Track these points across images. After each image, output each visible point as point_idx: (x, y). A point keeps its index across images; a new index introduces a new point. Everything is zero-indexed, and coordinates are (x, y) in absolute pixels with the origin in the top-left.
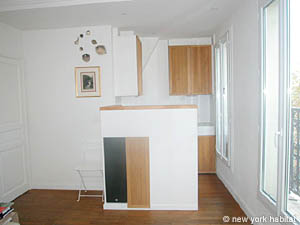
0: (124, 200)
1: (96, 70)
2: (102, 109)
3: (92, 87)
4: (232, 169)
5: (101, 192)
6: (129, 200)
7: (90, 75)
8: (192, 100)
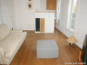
0: (39, 31)
1: (32, 3)
2: (35, 12)
3: (31, 7)
4: (60, 25)
5: (35, 31)
6: (40, 31)
7: (30, 4)
8: (52, 11)
